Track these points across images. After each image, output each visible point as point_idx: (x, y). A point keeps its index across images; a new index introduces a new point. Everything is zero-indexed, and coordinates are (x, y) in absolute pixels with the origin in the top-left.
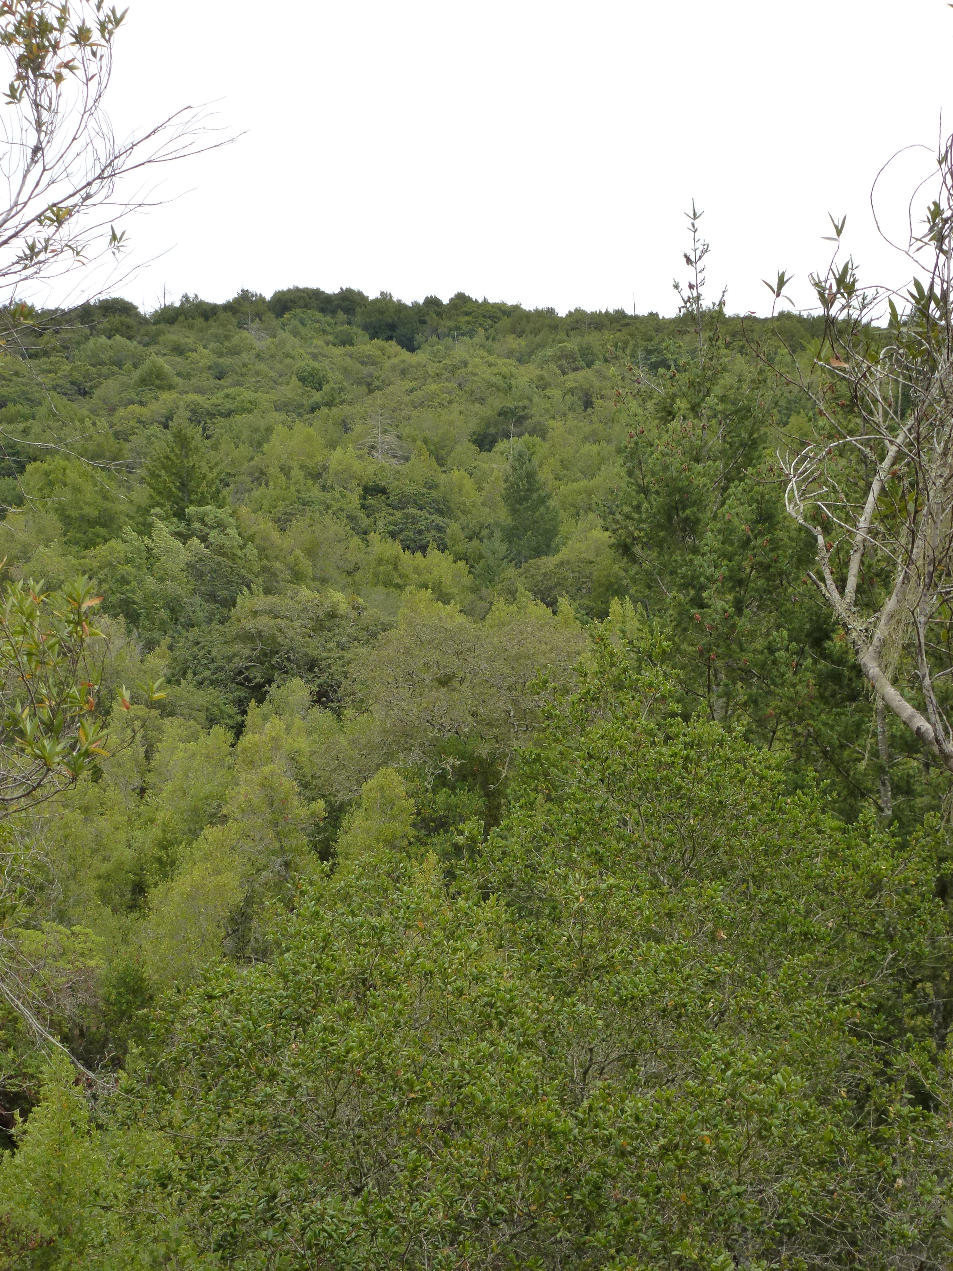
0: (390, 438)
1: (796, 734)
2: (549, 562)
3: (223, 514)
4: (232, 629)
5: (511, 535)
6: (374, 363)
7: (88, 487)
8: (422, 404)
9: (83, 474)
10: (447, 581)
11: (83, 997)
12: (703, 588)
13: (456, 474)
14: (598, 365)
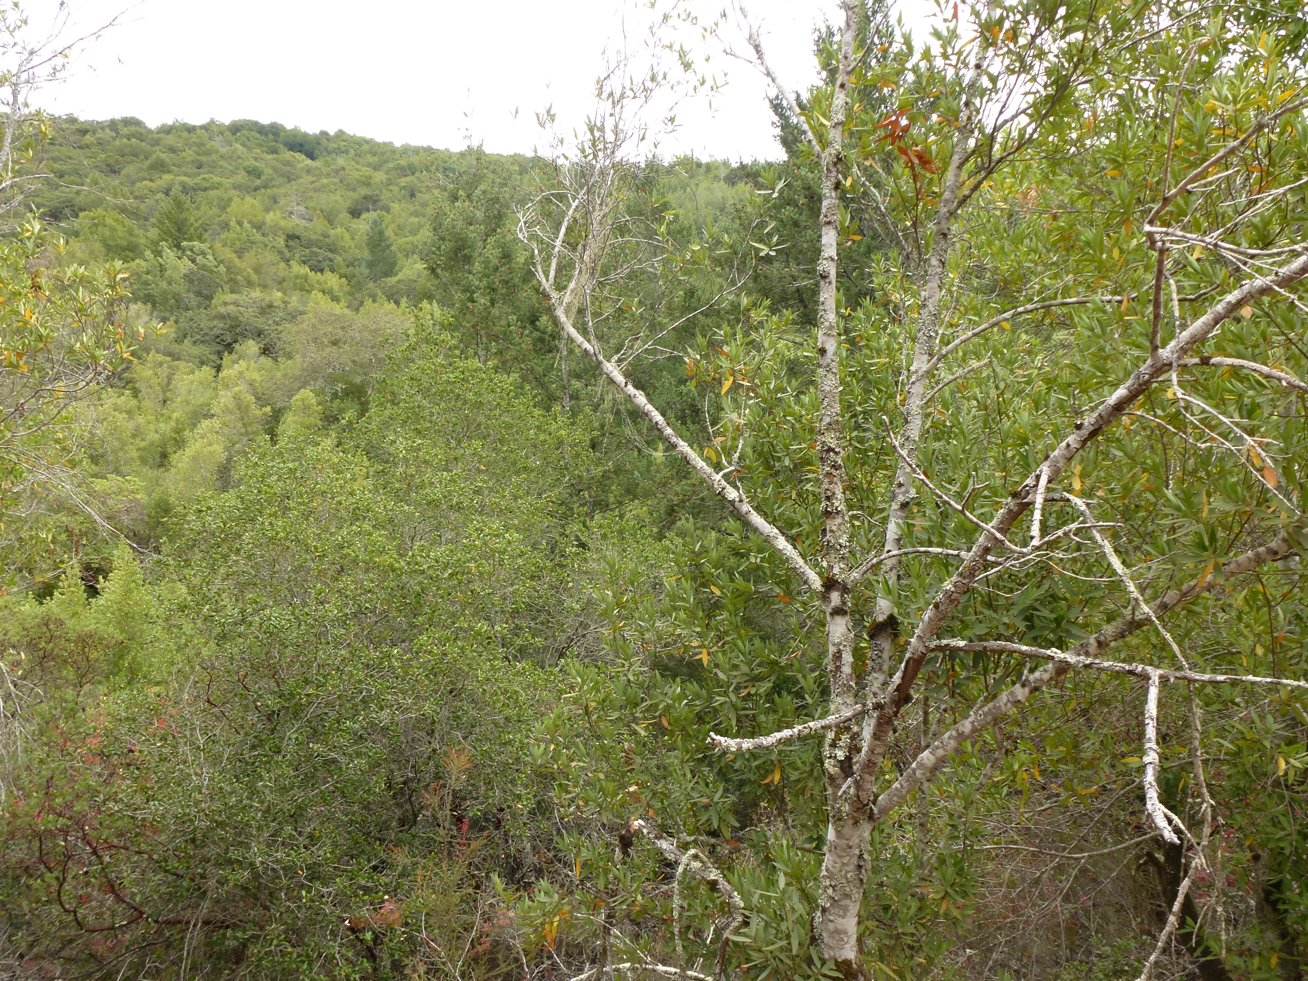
0: (301, 208)
1: (521, 369)
2: (393, 280)
3: (204, 246)
4: (213, 312)
5: (371, 265)
6: (291, 165)
7: (120, 228)
8: (319, 190)
9: (116, 220)
10: (336, 288)
11: (134, 515)
12: (474, 292)
13: (339, 230)
14: (417, 174)
